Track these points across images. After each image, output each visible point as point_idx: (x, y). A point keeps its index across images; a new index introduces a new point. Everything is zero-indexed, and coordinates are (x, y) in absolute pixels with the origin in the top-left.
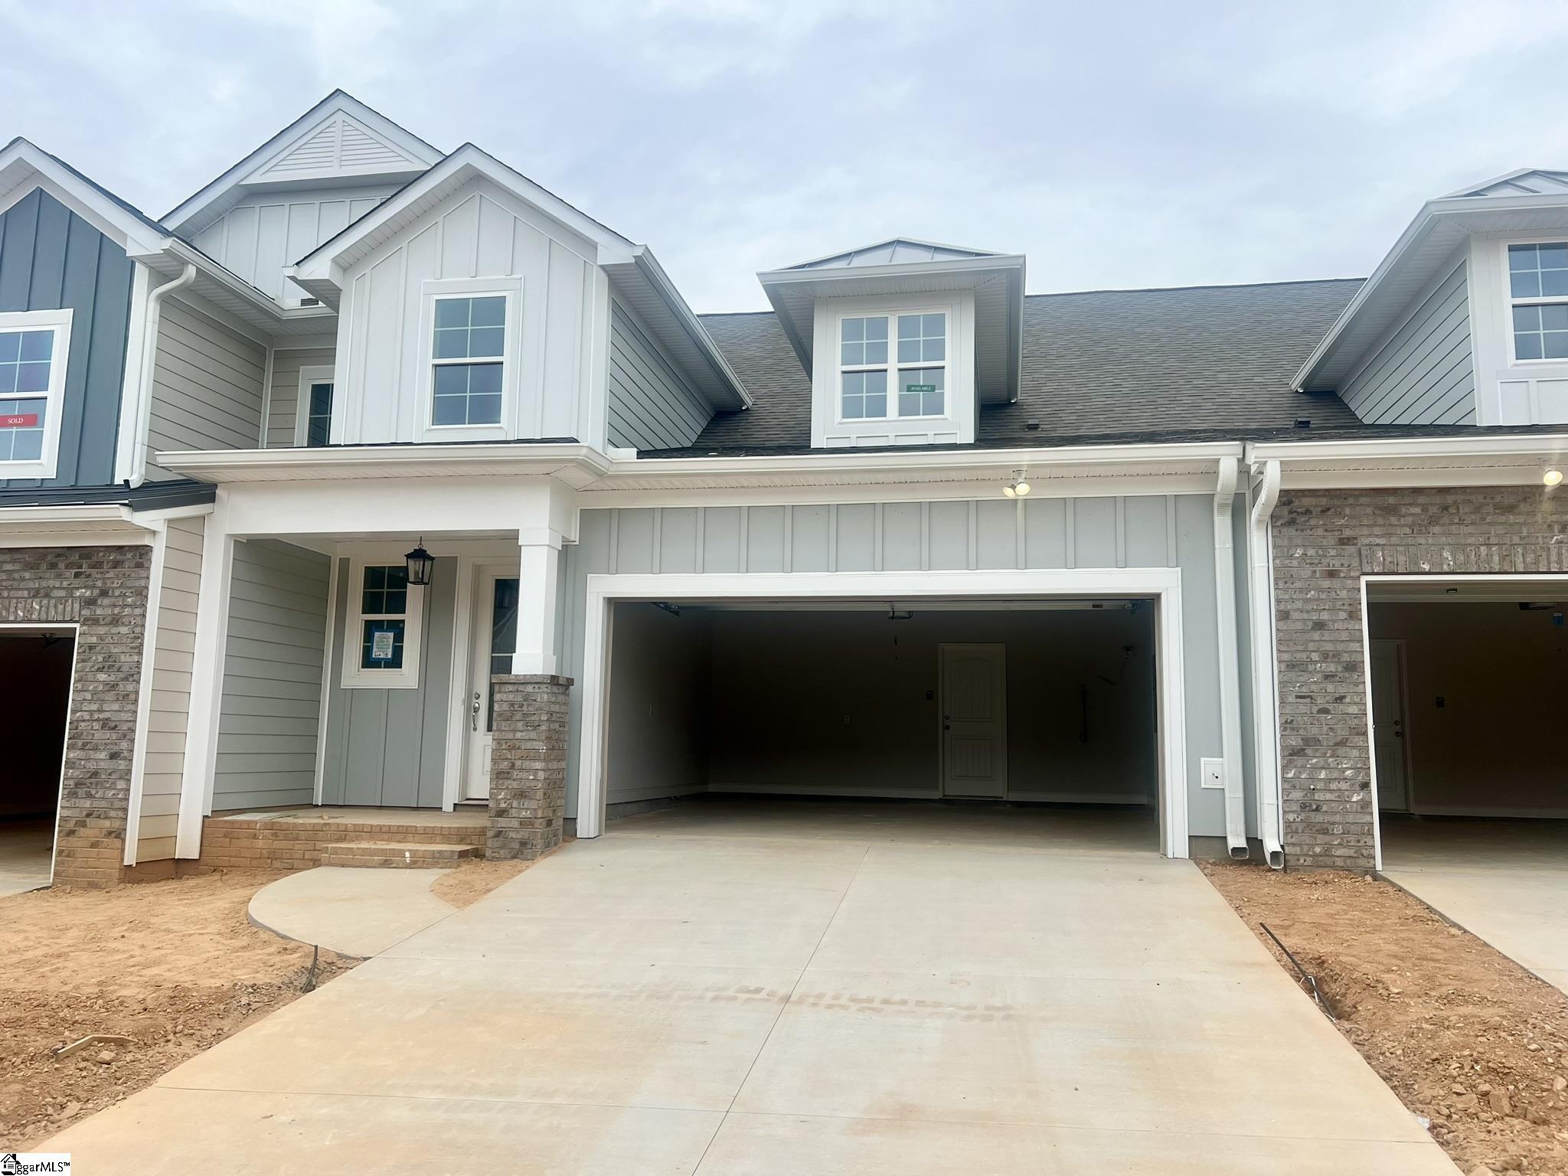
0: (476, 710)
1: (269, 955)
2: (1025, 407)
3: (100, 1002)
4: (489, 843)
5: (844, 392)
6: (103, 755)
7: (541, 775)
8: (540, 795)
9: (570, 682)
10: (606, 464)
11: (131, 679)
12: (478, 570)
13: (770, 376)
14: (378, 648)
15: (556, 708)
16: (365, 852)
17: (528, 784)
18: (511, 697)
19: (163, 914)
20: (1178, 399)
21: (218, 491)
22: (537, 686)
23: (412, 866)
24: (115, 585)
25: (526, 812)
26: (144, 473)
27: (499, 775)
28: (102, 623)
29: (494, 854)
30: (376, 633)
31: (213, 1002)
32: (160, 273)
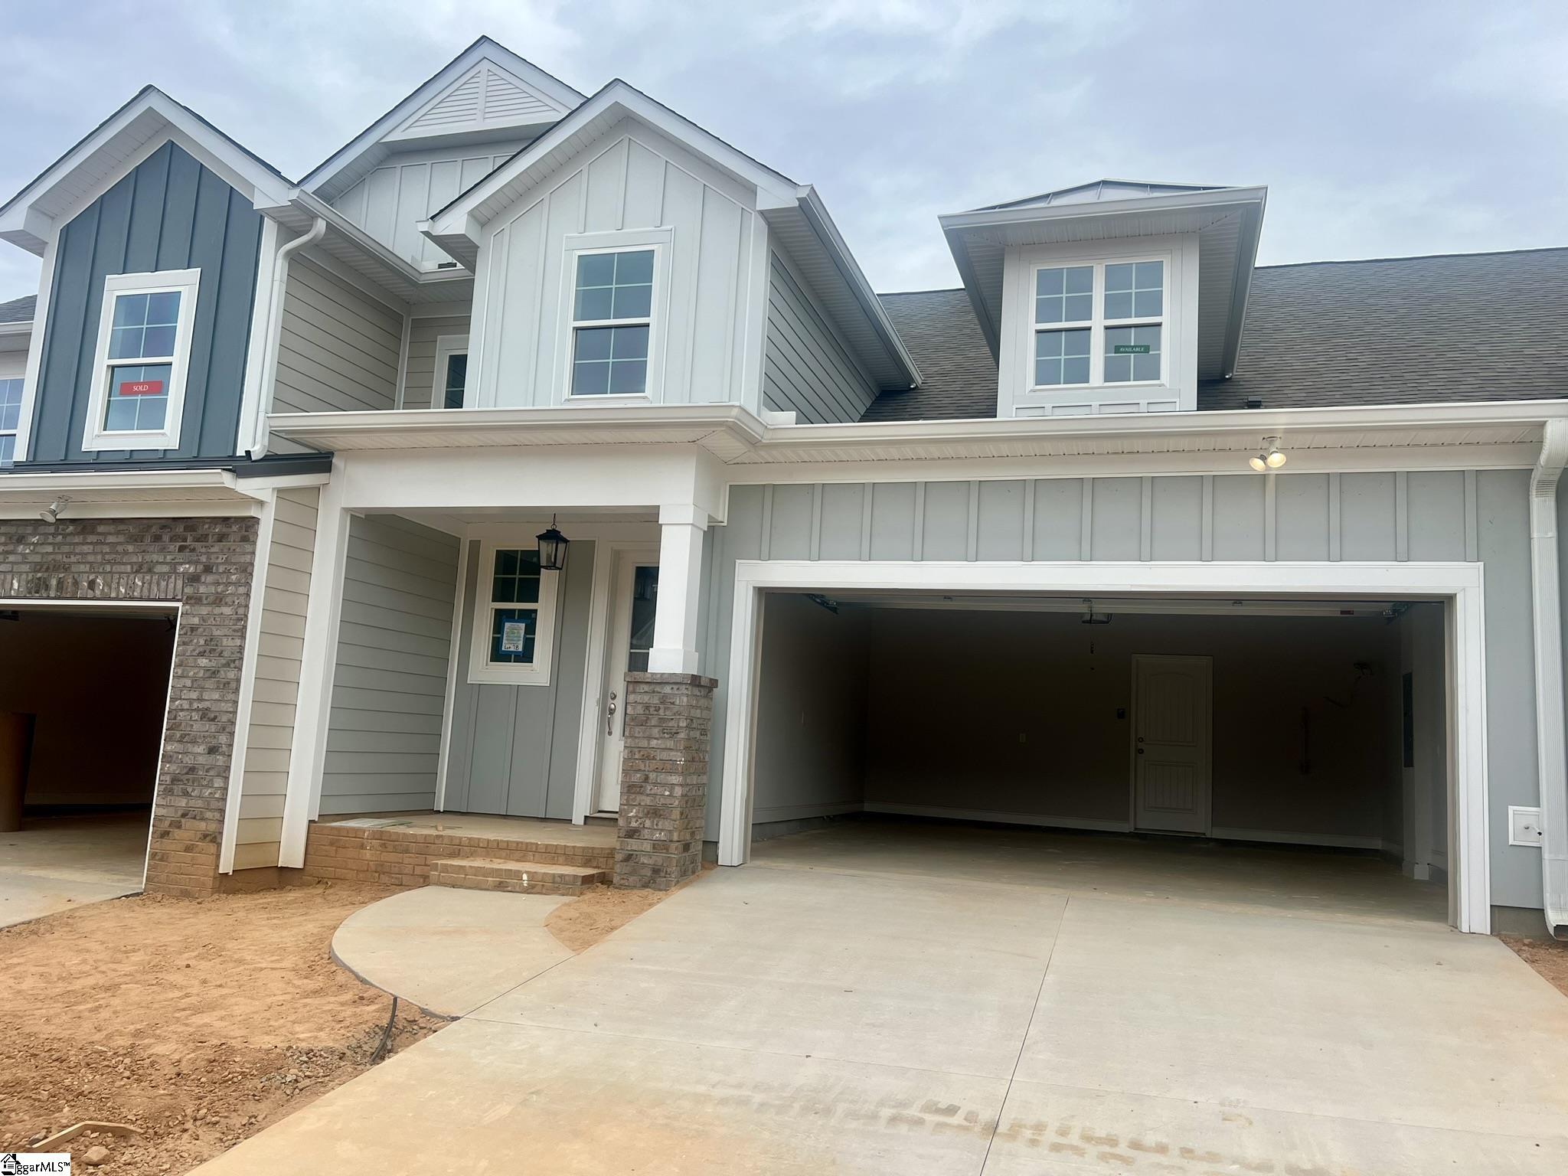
0: (612, 712)
1: (342, 1004)
2: (1241, 383)
3: (127, 1061)
4: (618, 868)
5: (1038, 354)
6: (201, 749)
7: (678, 791)
8: (676, 814)
9: (714, 683)
10: (760, 430)
11: (232, 665)
12: (617, 556)
13: (940, 354)
14: (507, 640)
15: (698, 713)
16: (478, 871)
17: (662, 801)
18: (646, 698)
19: (243, 938)
20: (1430, 373)
21: (334, 460)
22: (675, 687)
23: (529, 891)
24: (219, 561)
25: (660, 834)
26: (267, 444)
27: (631, 789)
28: (205, 602)
29: (622, 882)
30: (506, 624)
31: (256, 1073)
32: (288, 231)
